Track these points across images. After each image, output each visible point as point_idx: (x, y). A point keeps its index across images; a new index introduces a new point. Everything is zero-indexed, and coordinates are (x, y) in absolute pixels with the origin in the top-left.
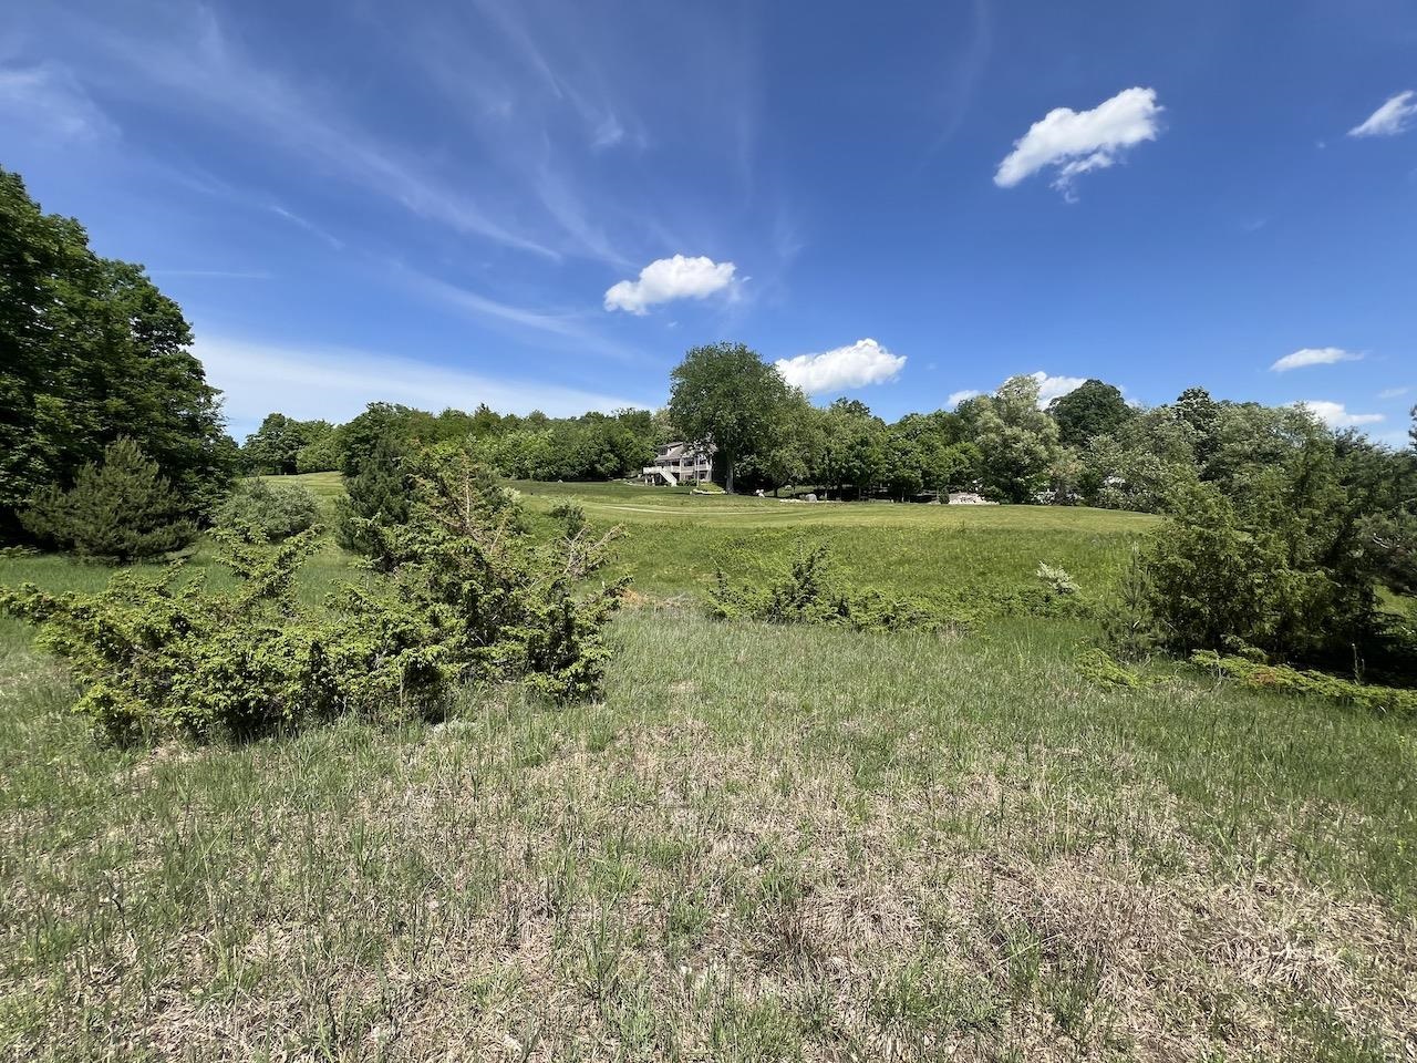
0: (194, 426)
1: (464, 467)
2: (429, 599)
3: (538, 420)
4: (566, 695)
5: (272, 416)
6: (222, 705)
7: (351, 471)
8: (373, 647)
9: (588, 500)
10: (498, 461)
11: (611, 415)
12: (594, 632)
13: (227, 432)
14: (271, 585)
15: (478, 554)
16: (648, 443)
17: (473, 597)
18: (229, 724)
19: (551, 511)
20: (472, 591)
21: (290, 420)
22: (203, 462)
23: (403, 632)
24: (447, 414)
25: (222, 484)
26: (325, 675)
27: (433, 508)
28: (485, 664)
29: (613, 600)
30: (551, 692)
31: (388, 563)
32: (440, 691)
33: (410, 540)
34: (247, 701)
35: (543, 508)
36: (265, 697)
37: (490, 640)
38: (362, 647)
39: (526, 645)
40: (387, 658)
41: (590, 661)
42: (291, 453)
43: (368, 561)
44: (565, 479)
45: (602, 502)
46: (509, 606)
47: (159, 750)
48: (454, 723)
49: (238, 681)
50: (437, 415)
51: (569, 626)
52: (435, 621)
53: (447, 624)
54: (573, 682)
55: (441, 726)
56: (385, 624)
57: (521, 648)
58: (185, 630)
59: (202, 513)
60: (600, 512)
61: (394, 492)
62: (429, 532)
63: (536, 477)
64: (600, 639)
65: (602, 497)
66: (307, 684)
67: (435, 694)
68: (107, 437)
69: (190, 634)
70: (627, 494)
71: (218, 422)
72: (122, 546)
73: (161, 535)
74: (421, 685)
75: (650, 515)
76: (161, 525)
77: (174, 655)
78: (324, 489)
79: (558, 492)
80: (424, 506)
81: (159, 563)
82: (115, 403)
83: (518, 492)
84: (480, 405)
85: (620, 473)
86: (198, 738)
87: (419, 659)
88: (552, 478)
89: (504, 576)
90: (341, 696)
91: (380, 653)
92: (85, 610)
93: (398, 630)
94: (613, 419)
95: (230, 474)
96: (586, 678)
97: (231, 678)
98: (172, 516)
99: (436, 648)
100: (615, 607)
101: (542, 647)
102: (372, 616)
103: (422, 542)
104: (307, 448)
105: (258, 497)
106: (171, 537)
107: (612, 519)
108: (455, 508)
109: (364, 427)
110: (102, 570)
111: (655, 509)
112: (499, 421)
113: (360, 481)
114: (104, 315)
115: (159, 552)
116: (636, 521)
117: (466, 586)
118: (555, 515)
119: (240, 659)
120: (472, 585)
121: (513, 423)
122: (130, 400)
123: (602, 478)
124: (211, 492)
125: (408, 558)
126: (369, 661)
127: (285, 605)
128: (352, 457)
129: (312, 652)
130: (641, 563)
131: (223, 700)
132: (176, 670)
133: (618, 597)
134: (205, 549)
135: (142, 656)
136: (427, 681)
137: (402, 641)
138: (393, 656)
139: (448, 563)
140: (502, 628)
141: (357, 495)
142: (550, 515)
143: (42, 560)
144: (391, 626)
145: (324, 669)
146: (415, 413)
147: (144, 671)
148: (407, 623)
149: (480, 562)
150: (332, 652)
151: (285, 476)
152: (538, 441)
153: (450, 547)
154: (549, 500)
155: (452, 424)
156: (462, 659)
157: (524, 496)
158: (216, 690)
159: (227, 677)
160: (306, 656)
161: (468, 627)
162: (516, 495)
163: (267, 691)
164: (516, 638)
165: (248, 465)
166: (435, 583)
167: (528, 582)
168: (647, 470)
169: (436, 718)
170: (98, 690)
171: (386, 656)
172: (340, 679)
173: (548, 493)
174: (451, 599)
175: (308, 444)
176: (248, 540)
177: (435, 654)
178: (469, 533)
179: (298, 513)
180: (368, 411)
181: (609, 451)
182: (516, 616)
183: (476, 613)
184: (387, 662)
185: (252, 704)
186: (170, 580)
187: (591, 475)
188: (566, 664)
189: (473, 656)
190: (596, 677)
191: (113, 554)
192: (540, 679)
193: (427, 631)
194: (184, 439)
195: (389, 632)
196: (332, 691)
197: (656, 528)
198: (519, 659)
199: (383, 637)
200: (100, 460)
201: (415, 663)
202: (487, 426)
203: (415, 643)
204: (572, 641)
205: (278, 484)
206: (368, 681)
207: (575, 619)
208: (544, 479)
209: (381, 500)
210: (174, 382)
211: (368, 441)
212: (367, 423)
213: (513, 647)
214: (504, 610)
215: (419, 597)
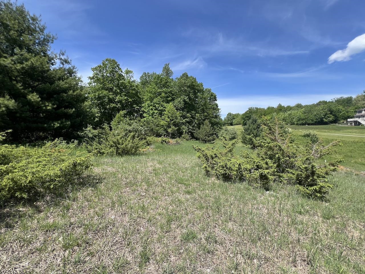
0: (216, 117)
1: (276, 122)
2: (264, 157)
3: (299, 106)
4: (311, 195)
5: (229, 113)
6: (222, 173)
7: (245, 124)
8: (251, 167)
9: (318, 131)
10: (284, 120)
11: (331, 101)
12: (324, 177)
13: (221, 117)
14: (230, 149)
15: (280, 147)
16: (351, 109)
17: (279, 159)
18: (223, 177)
19: (303, 135)
20: (279, 157)
21: (232, 114)
22: (217, 124)
23: (258, 165)
24: (269, 108)
25: (220, 128)
26: (241, 171)
27: (267, 133)
28: (282, 178)
29: (334, 168)
30: (305, 193)
31: (254, 147)
32: (268, 182)
33: (261, 142)
34: (226, 173)
35: (300, 134)
36: (230, 173)
37: (283, 172)
38: (249, 167)
39: (295, 176)
40: (254, 171)
41: (322, 187)
42: (232, 121)
43: (250, 146)
44: (309, 124)
45: (325, 132)
46: (289, 163)
47: (212, 178)
48: (272, 192)
49: (225, 169)
50: (266, 109)
51: (313, 173)
52: (267, 163)
53: (270, 165)
54: (314, 192)
55: (268, 192)
56: (254, 162)
57: (294, 177)
58: (216, 157)
59: (217, 134)
60: (324, 135)
61: (254, 129)
62: (266, 140)
63: (297, 124)
64: (327, 180)
65: (325, 130)
66: (237, 173)
67: (267, 183)
68: (204, 120)
69: (217, 157)
70: (339, 129)
71: (220, 116)
72: (205, 140)
73: (211, 138)
74: (263, 179)
75: (351, 137)
76: (211, 136)
77: (215, 161)
78: (239, 129)
79: (306, 129)
80: (264, 133)
81: (210, 143)
82: (206, 114)
83: (291, 129)
84: (279, 104)
85: (335, 121)
86: (218, 178)
87: (263, 173)
88: (303, 124)
89: (288, 154)
90: (244, 177)
91: (253, 169)
92: (203, 151)
93: (257, 164)
94: (332, 102)
95: (221, 126)
96: (320, 192)
97: (224, 168)
98: (212, 134)
99: (268, 171)
100: (334, 170)
101: (301, 178)
102: (251, 160)
103: (264, 143)
104: (235, 120)
105: (226, 131)
106: (212, 138)
107: (330, 138)
108: (273, 133)
109: (248, 114)
110: (203, 144)
111: (354, 135)
112: (285, 108)
113: (246, 127)
114: (205, 98)
115: (210, 141)
116: (343, 139)
117: (277, 156)
118: (304, 136)
119: (226, 164)
120: (279, 155)
121: (289, 108)
122: (208, 113)
123: (326, 123)
124: (218, 130)
125: (259, 146)
126: (250, 170)
127: (232, 154)
128: (244, 121)
129: (239, 165)
130: (345, 156)
131: (223, 172)
132: (215, 164)
133: (336, 167)
134: (217, 141)
135: (210, 160)
136: (265, 179)
137: (258, 167)
138: (256, 170)
139: (270, 148)
140: (287, 169)
141: (246, 130)
142: (303, 136)
143: (196, 141)
144: (256, 163)
145: (241, 170)
146: (260, 109)
147: (211, 163)
148: (260, 163)
149: (280, 149)
150: (242, 167)
151: (231, 126)
152: (299, 113)
153: (272, 144)
154: (303, 131)
155: (271, 110)
156: (274, 175)
157: (293, 130)
158: (221, 169)
159: (223, 168)
160: (237, 166)
161: (277, 167)
162: (290, 130)
163: (230, 172)
164: (292, 173)
165: (224, 124)
166: (266, 153)
167: (296, 157)
168: (349, 120)
169: (267, 190)
170: (205, 165)
171: (254, 170)
172: (244, 173)
173: (301, 129)
174: (271, 158)
175: (235, 119)
176: (226, 140)
177: (267, 172)
178: (277, 141)
179: (233, 134)
180: (248, 110)
181: (330, 114)
182: (292, 167)
183: (279, 163)
184: (254, 172)
185: (227, 174)
186: (214, 147)
187: (320, 122)
188: (312, 185)
189: (278, 175)
190: (325, 193)
191: (204, 141)
192: (301, 188)
193: (265, 166)
194: (215, 120)
195: (255, 164)
196: (242, 175)
197: (354, 142)
198: (293, 179)
199: (253, 165)
200: (203, 124)
201: (262, 173)
202: (281, 110)
203: (261, 168)
204: (314, 178)
205: (230, 128)
206: (250, 175)
207: (315, 171)
208: (300, 125)
209: (251, 131)
210: (214, 109)
211: (248, 117)
212: (248, 113)
213: (291, 176)
214: (287, 164)
215: (262, 156)
